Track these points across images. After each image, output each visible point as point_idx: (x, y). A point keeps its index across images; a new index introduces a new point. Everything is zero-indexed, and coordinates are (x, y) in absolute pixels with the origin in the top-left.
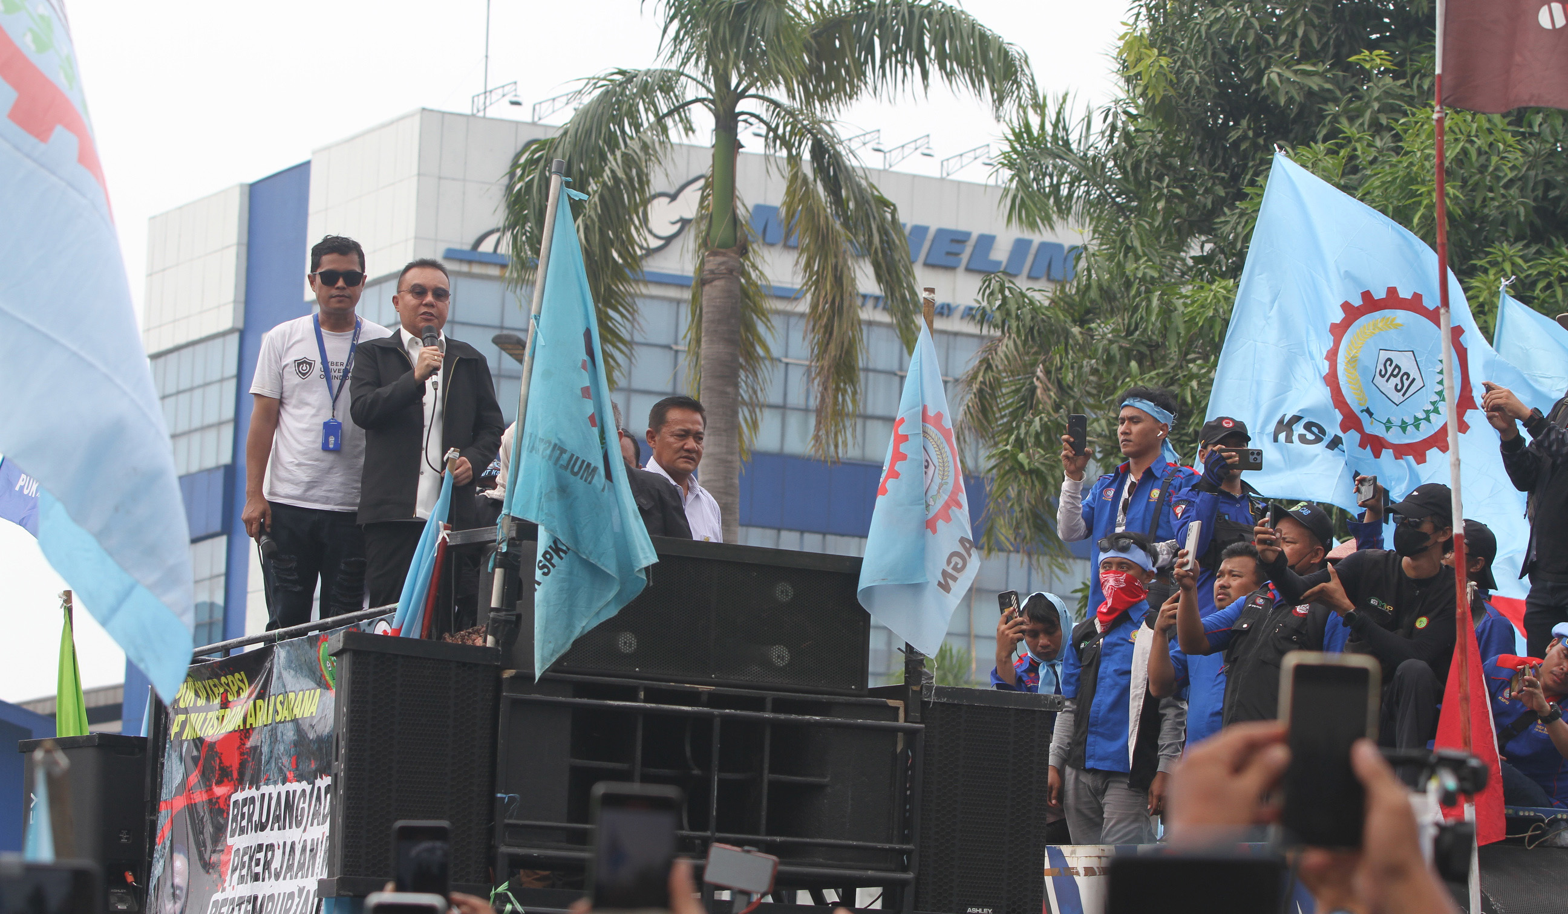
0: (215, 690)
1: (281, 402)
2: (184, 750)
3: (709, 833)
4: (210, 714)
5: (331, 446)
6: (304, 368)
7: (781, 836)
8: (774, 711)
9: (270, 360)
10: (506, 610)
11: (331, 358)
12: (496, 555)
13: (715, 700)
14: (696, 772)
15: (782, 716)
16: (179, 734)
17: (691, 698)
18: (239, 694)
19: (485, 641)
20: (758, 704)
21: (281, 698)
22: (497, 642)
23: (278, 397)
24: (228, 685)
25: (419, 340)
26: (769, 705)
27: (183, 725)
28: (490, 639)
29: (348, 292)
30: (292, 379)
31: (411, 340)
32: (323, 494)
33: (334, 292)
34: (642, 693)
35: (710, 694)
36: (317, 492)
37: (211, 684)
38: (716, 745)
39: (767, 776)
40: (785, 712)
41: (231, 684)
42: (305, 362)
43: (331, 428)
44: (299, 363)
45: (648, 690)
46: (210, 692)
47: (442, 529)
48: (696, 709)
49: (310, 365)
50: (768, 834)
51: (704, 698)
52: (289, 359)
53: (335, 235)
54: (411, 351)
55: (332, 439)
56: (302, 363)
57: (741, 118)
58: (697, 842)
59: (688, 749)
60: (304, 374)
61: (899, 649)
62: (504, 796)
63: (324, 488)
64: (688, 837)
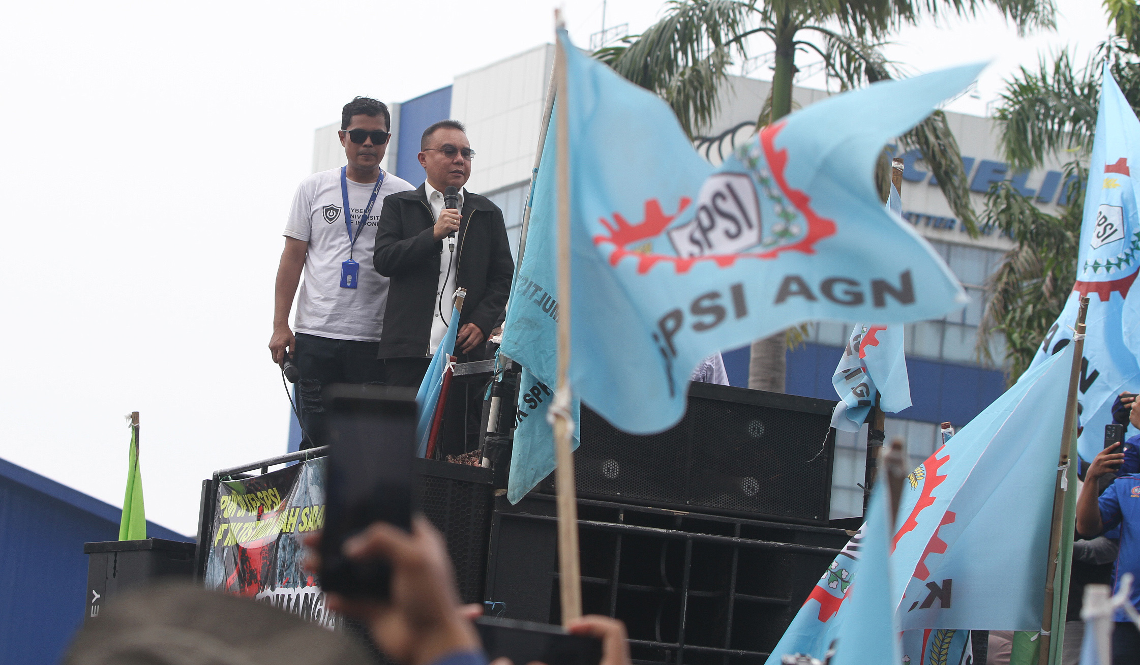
0: (253, 503)
1: (309, 243)
2: (225, 556)
3: (677, 645)
4: (247, 524)
5: (349, 284)
6: (331, 214)
7: (744, 649)
8: (741, 536)
9: (300, 206)
10: (500, 435)
11: (352, 205)
12: (493, 384)
13: (688, 524)
14: (669, 589)
15: (749, 541)
16: (221, 542)
17: (667, 522)
18: (272, 508)
19: (480, 462)
20: (728, 529)
21: (307, 510)
22: (491, 463)
23: (306, 239)
24: (263, 499)
25: (441, 194)
26: (738, 531)
27: (226, 532)
28: (484, 460)
29: (373, 150)
30: (320, 223)
31: (434, 193)
32: (345, 325)
33: (362, 149)
34: (622, 515)
35: (684, 518)
36: (340, 324)
37: (250, 498)
38: (688, 565)
39: (733, 595)
40: (752, 538)
41: (265, 498)
42: (332, 208)
43: (349, 269)
44: (327, 209)
45: (628, 513)
46: (249, 505)
47: (448, 361)
48: (670, 531)
49: (337, 211)
50: (731, 648)
51: (679, 522)
52: (318, 205)
53: (364, 96)
54: (433, 204)
55: (349, 278)
56: (330, 209)
57: (797, 46)
58: (667, 652)
59: (663, 567)
60: (331, 220)
61: (858, 484)
62: (491, 603)
63: (346, 320)
64: (659, 647)
